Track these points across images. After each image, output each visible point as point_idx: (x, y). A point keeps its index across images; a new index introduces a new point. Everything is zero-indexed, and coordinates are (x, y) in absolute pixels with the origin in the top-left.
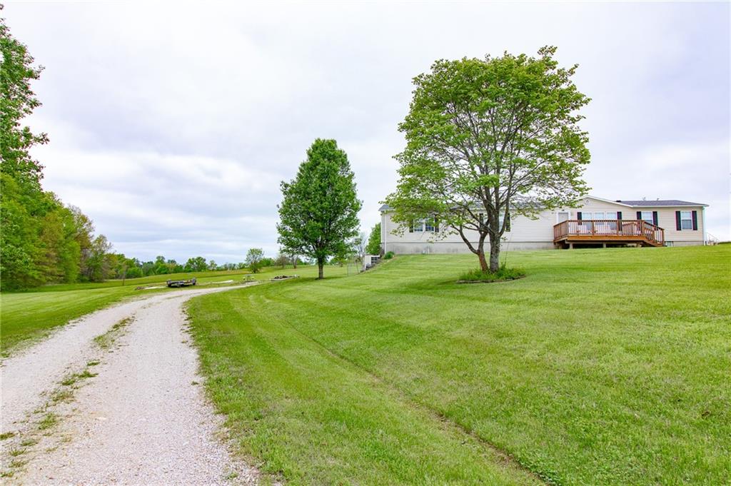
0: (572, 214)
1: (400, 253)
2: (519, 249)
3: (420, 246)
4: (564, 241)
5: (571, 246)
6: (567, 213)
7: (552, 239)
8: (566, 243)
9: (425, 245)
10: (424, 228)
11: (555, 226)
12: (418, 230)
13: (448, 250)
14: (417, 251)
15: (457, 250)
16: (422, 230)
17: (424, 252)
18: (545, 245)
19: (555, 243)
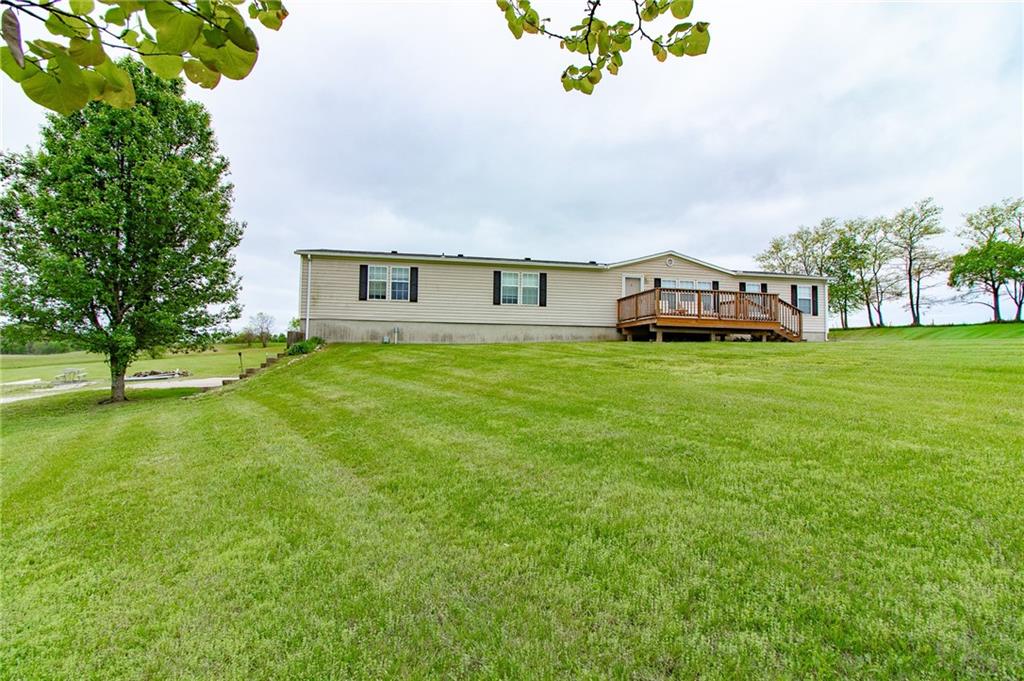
0: (646, 281)
1: (340, 341)
2: (560, 337)
3: (379, 329)
4: (648, 326)
5: (659, 336)
6: (639, 279)
7: (613, 321)
8: (652, 330)
9: (390, 327)
10: (389, 294)
11: (619, 301)
12: (378, 297)
13: (435, 337)
14: (374, 336)
15: (451, 337)
16: (384, 297)
17: (386, 340)
18: (602, 331)
19: (619, 330)
